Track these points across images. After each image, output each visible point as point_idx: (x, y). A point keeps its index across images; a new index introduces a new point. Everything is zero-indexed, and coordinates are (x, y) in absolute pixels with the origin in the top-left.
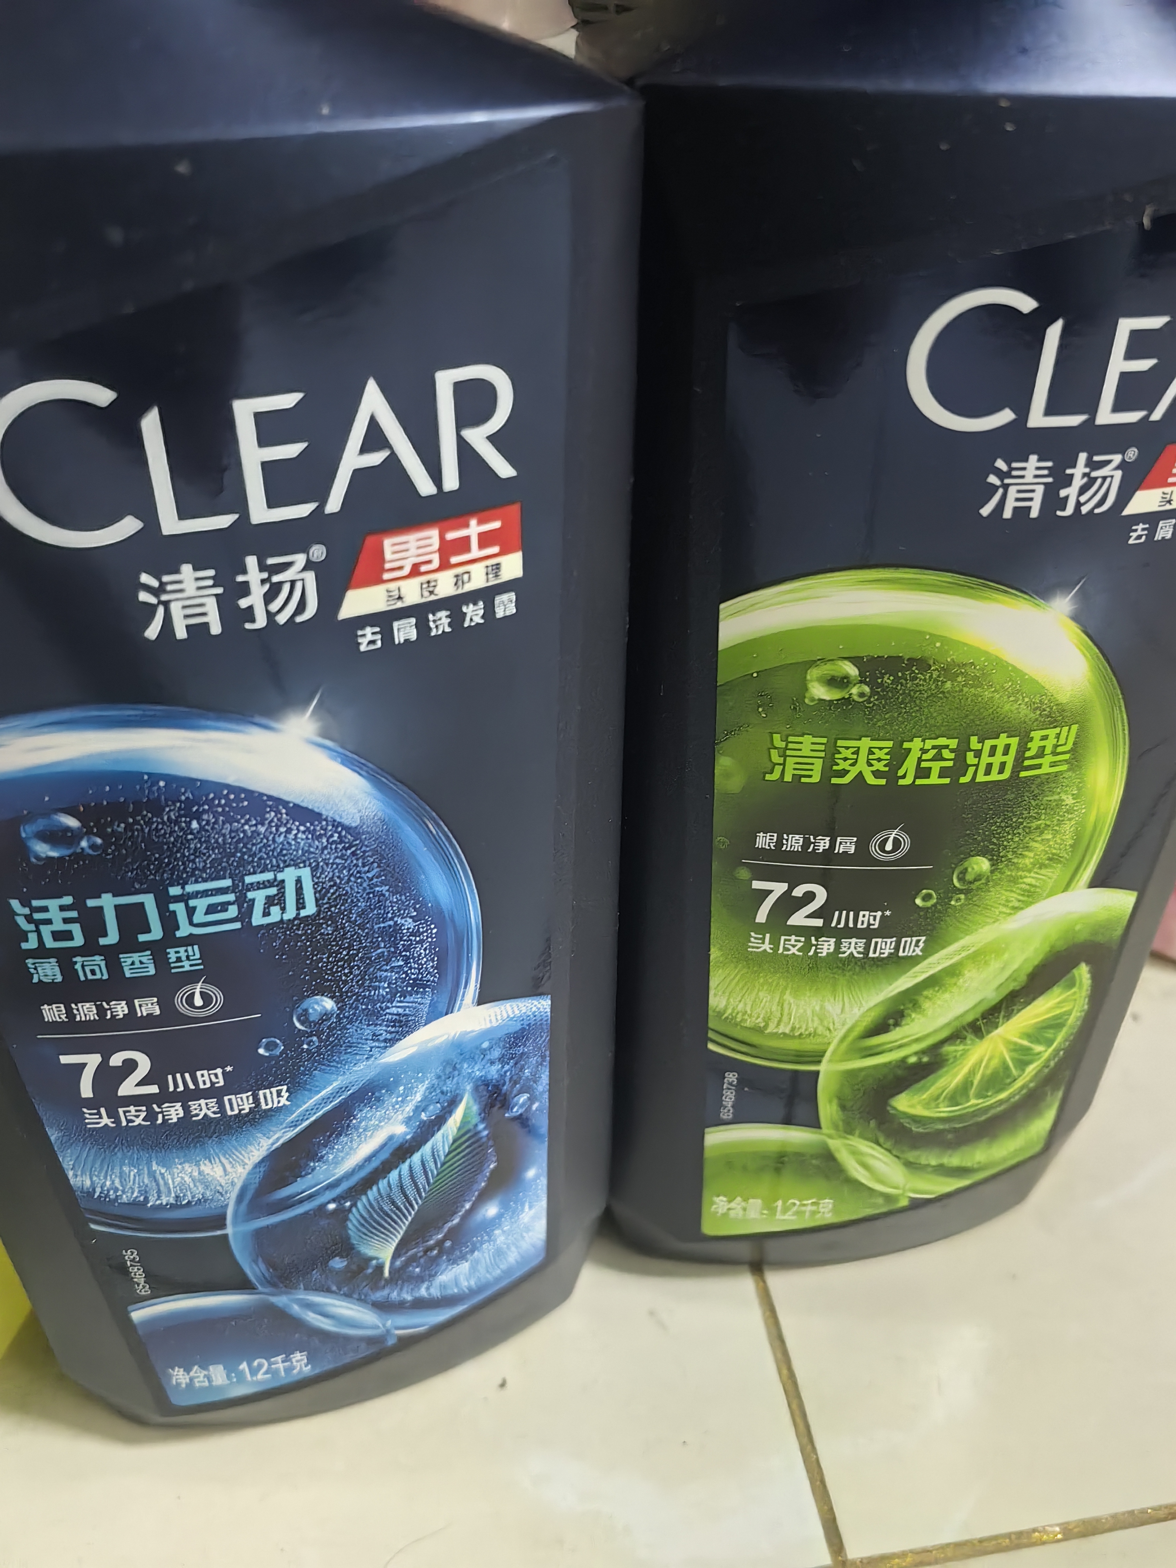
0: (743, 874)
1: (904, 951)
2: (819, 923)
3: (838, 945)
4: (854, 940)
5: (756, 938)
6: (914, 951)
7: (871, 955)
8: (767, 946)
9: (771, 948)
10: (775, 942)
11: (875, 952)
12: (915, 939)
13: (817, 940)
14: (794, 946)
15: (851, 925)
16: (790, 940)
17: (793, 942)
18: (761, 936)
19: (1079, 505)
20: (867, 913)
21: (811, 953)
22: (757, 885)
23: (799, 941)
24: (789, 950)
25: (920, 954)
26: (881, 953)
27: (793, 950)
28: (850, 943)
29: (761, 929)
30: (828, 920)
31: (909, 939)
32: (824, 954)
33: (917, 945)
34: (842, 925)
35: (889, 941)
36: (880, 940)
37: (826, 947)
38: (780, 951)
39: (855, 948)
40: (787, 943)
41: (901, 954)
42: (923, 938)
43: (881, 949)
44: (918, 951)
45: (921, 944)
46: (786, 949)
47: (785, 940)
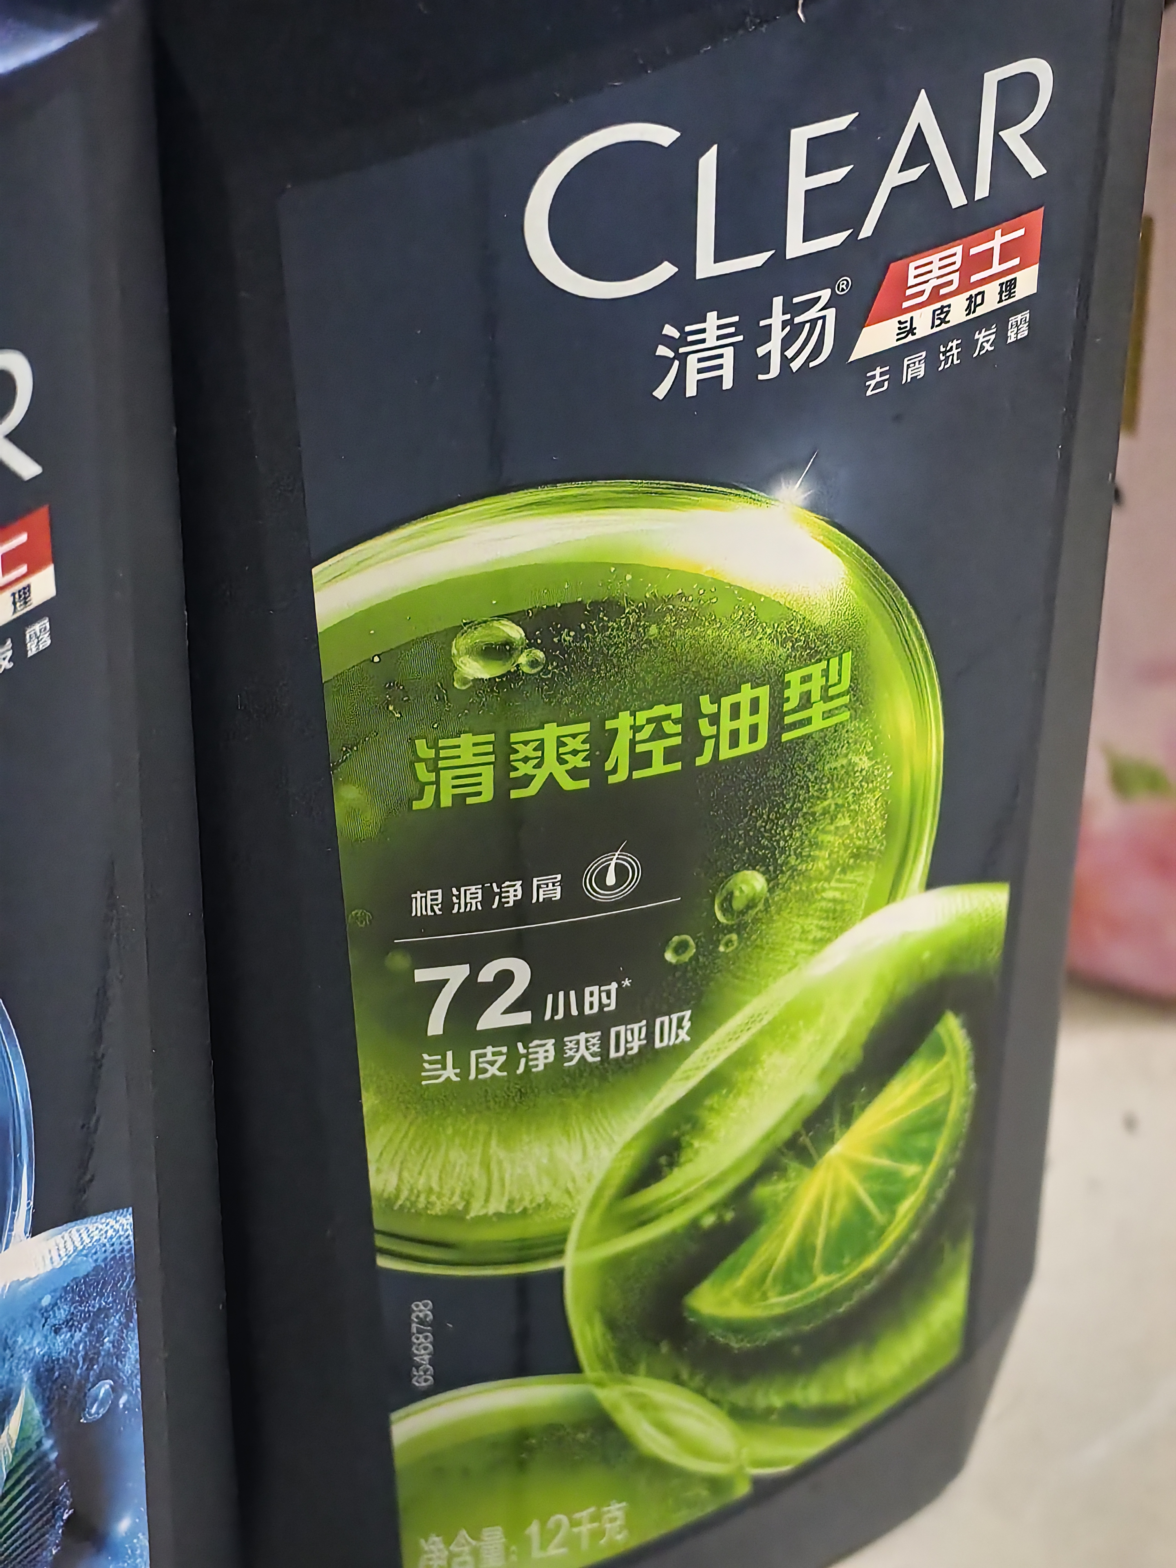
0: (398, 961)
1: (662, 1040)
2: (524, 1018)
3: (560, 1048)
4: (582, 1036)
5: (430, 1063)
6: (677, 1036)
7: (613, 1054)
8: (450, 1073)
9: (456, 1075)
10: (462, 1063)
11: (617, 1049)
12: (675, 1017)
13: (526, 1047)
14: (492, 1063)
15: (574, 1012)
16: (485, 1055)
17: (490, 1057)
18: (439, 1057)
19: (785, 362)
20: (596, 989)
21: (521, 1070)
22: (422, 975)
23: (500, 1053)
24: (485, 1071)
25: (688, 1039)
26: (627, 1050)
27: (493, 1070)
28: (578, 1043)
29: (437, 1045)
30: (538, 1013)
31: (666, 1019)
32: (541, 1067)
33: (680, 1026)
34: (560, 1016)
35: (636, 1027)
36: (622, 1028)
37: (541, 1055)
38: (472, 1076)
39: (587, 1049)
40: (480, 1060)
41: (658, 1045)
42: (688, 1014)
43: (627, 1042)
44: (683, 1035)
45: (687, 1024)
46: (480, 1071)
47: (478, 1057)
